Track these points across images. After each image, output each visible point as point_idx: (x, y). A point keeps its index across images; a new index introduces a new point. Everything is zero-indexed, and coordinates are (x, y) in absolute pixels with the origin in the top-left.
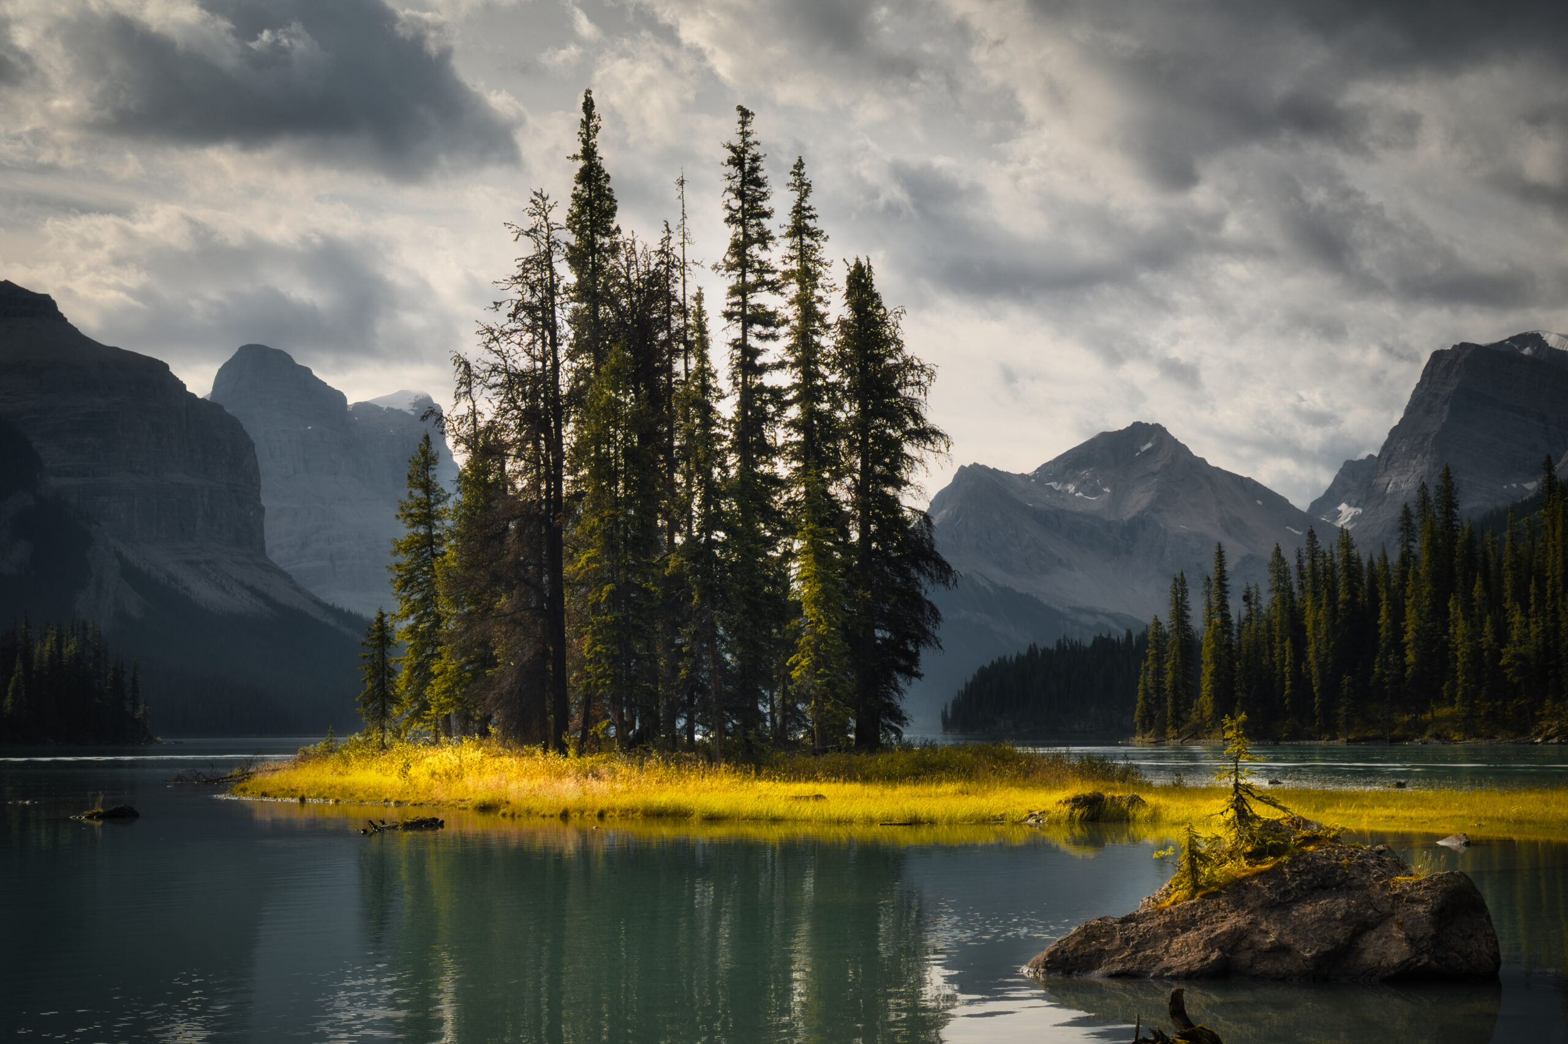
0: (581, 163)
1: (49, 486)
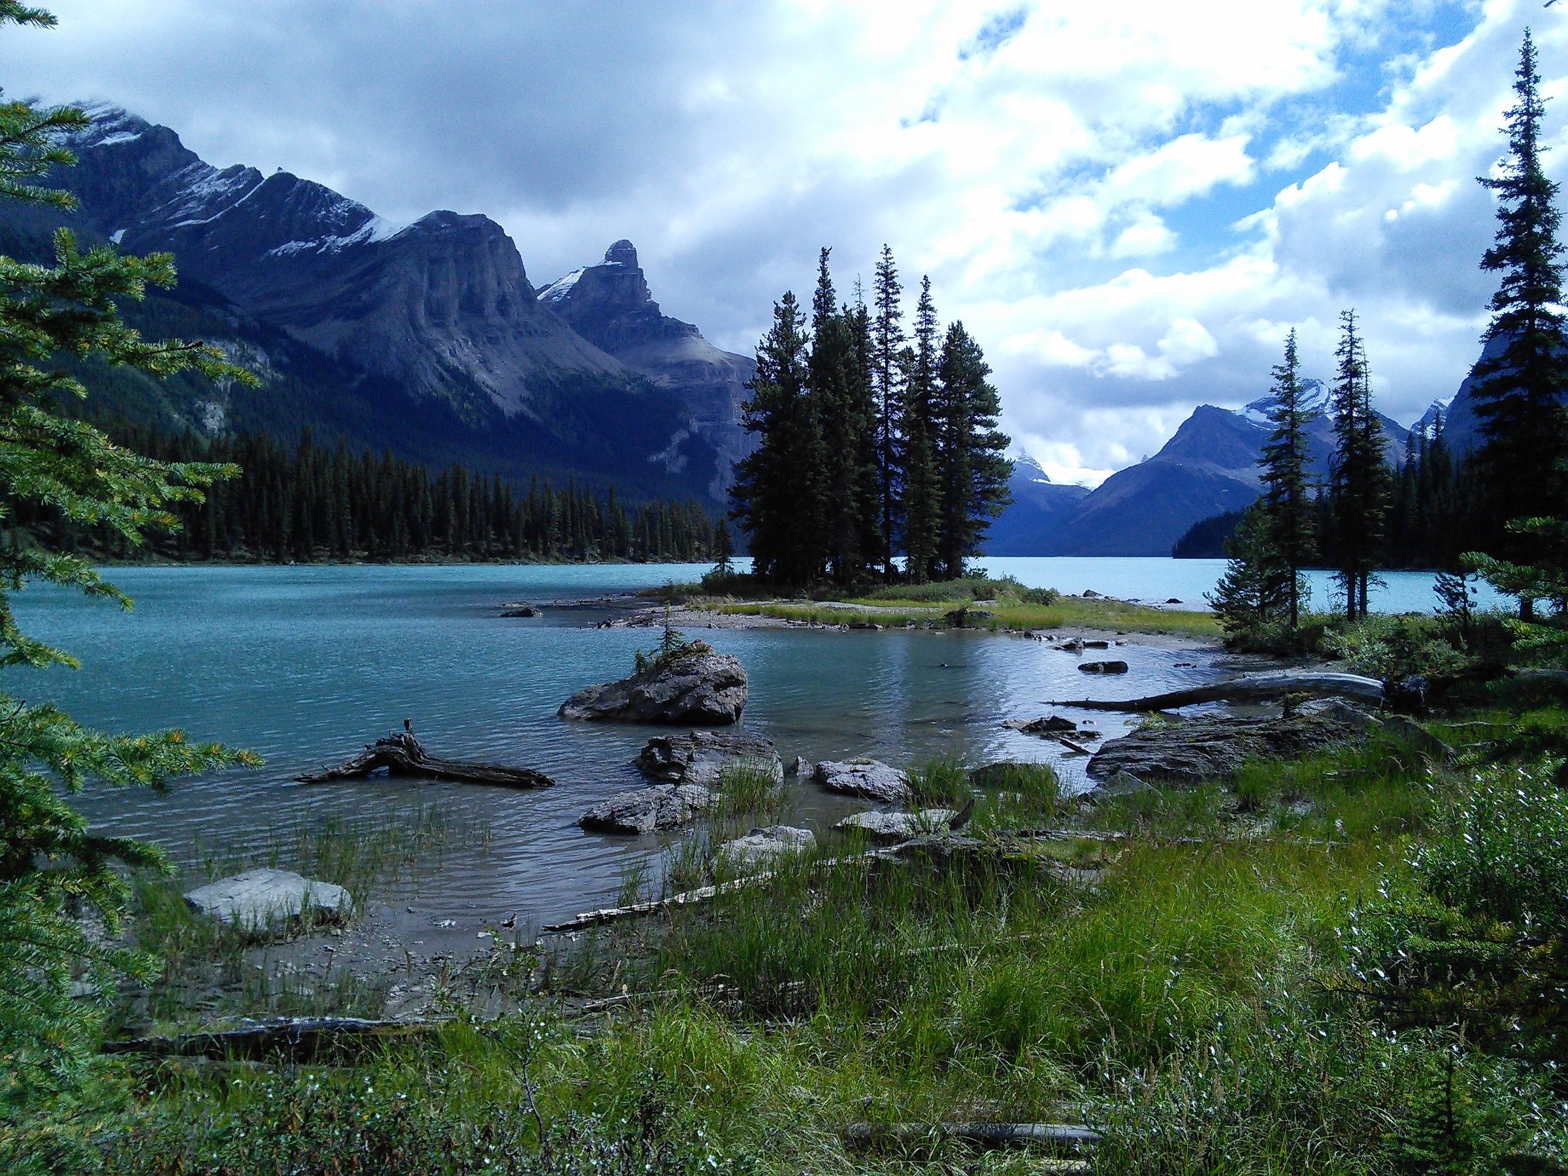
1: (695, 426)
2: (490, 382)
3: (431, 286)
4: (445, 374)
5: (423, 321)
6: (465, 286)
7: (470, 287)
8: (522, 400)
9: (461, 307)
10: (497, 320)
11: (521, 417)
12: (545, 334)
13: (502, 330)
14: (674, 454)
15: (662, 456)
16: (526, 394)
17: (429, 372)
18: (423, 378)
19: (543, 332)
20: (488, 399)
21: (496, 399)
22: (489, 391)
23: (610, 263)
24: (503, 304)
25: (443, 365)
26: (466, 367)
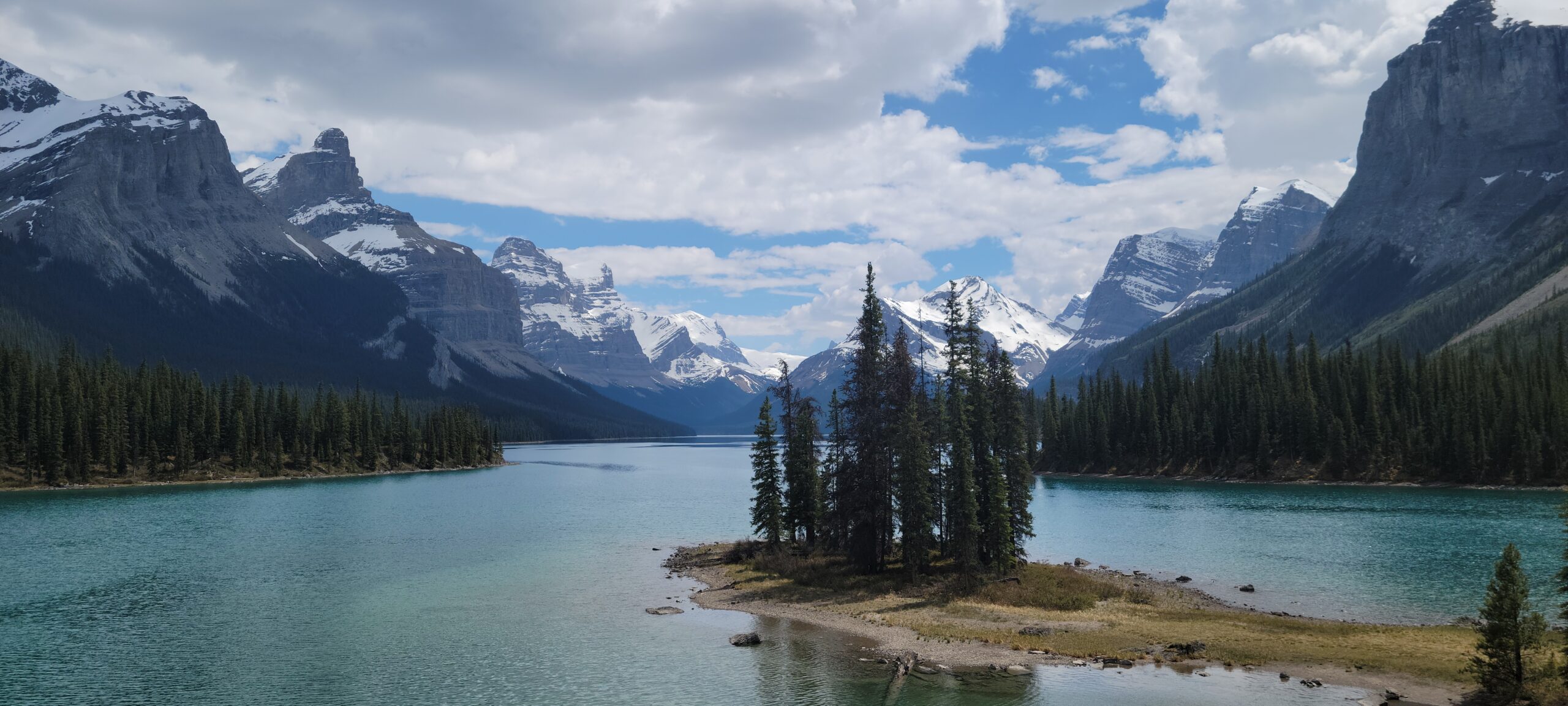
1: (412, 312)
2: (192, 267)
3: (126, 168)
4: (141, 258)
5: (116, 205)
6: (164, 168)
7: (169, 170)
8: (228, 285)
9: (158, 189)
10: (201, 204)
11: (227, 301)
12: (251, 219)
13: (204, 213)
14: (391, 339)
15: (379, 342)
16: (232, 279)
17: (124, 255)
18: (117, 261)
19: (250, 217)
20: (189, 283)
21: (198, 283)
22: (191, 276)
23: (320, 150)
24: (204, 188)
25: (139, 249)
26: (166, 251)
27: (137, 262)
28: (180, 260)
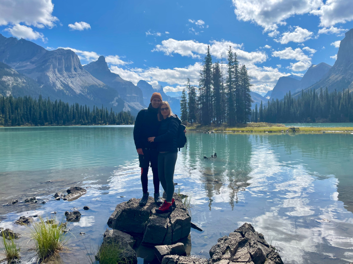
0: (207, 54)
3: (59, 65)
5: (57, 73)
6: (66, 65)
9: (66, 70)
13: (75, 75)
15: (112, 102)
16: (81, 89)
18: (57, 85)
19: (85, 76)
22: (73, 88)
23: (99, 60)
24: (75, 69)
25: (62, 83)
26: (67, 83)
27: (62, 86)
28: (71, 85)
